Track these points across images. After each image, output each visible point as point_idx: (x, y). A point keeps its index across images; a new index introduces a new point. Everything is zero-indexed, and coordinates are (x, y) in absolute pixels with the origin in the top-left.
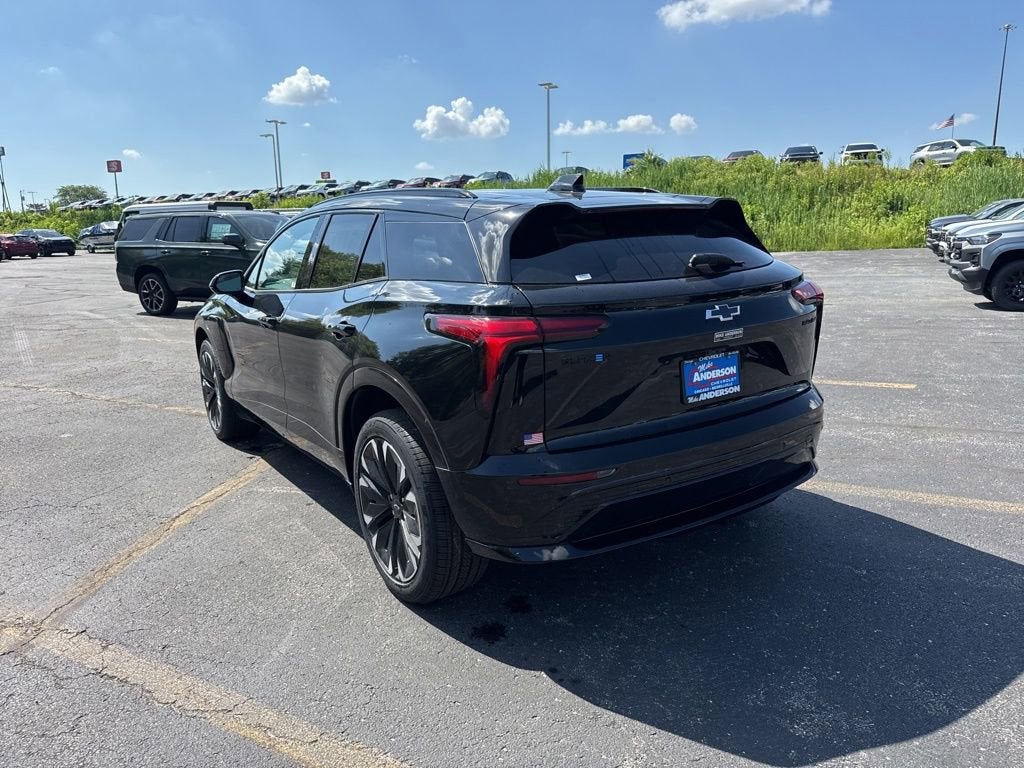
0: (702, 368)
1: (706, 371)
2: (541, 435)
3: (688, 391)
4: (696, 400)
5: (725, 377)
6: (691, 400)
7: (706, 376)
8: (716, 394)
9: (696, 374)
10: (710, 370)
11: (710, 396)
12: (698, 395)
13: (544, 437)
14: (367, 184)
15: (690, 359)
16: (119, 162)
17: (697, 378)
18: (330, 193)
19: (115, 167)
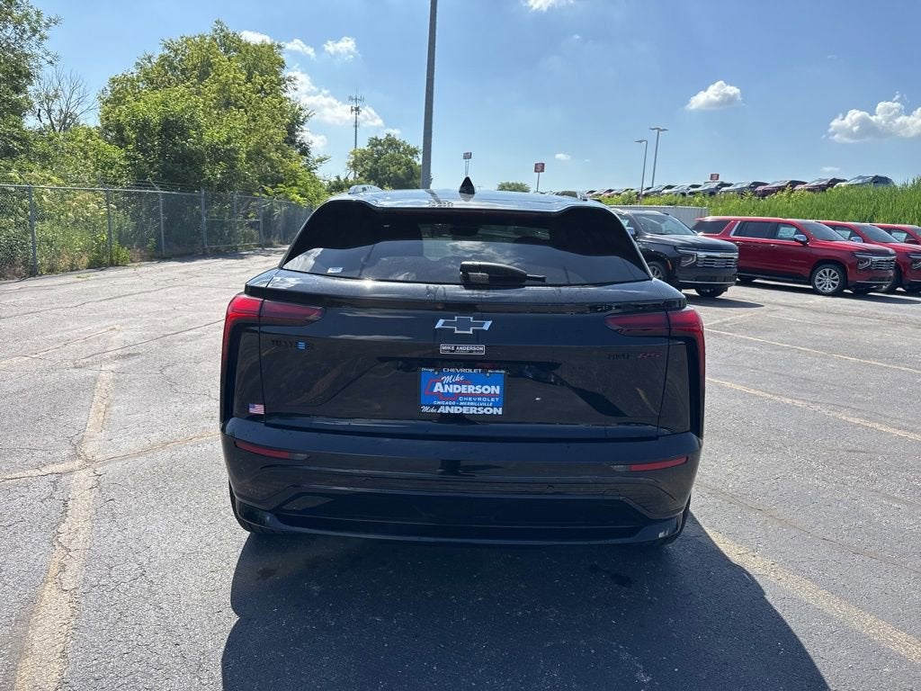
0: (448, 379)
1: (453, 383)
2: (262, 406)
3: (423, 399)
4: (433, 410)
5: (482, 395)
6: (425, 409)
7: (453, 389)
8: (465, 410)
9: (439, 384)
10: (460, 383)
11: (454, 410)
12: (437, 407)
13: (265, 408)
14: (729, 185)
15: (430, 367)
16: (543, 165)
17: (438, 388)
18: (690, 193)
19: (540, 168)
